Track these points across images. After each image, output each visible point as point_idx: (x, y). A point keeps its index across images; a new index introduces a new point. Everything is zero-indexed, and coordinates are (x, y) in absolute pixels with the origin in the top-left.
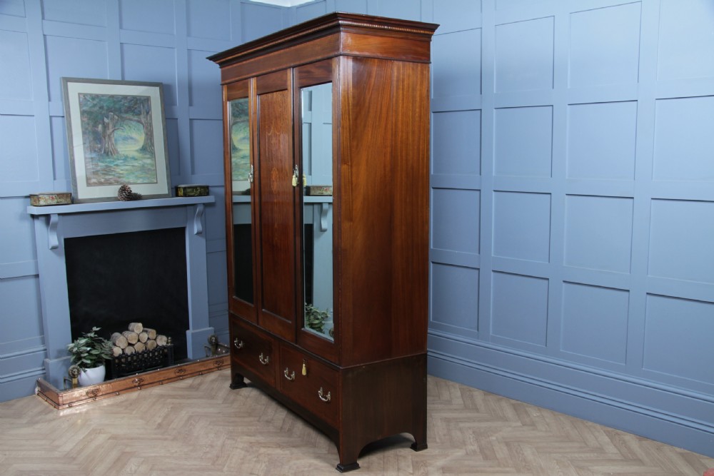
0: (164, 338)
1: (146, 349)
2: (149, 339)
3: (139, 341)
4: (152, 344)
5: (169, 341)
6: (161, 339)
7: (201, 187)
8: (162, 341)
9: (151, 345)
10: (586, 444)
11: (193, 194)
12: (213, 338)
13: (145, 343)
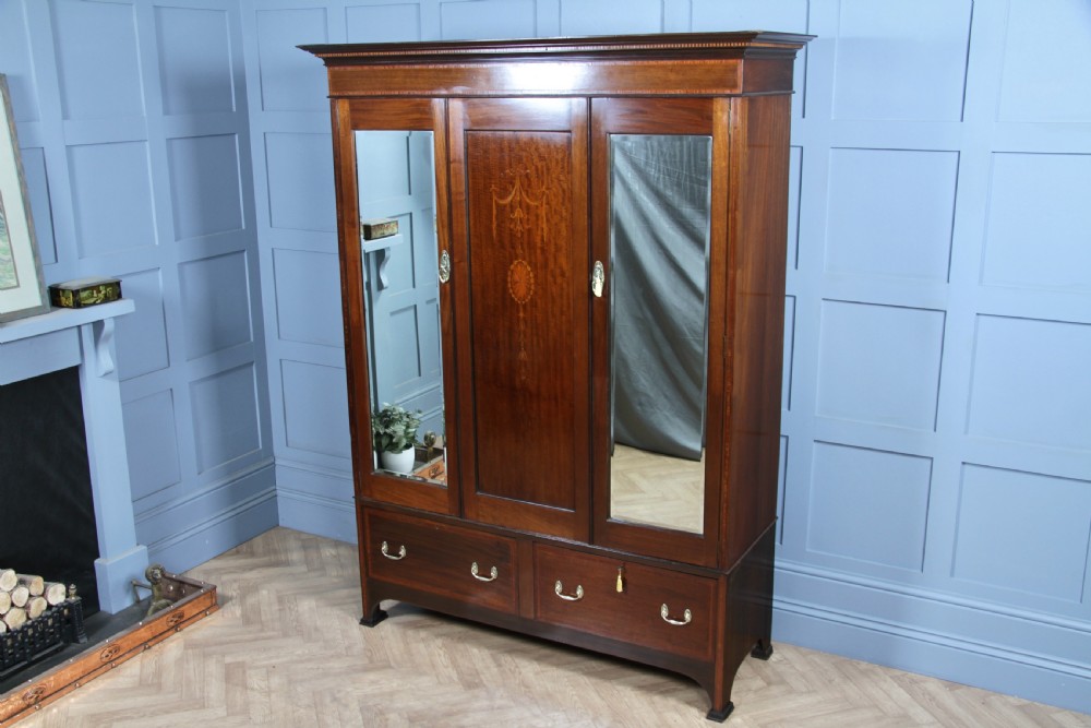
0: (61, 588)
1: (28, 618)
2: (30, 596)
3: (13, 605)
4: (39, 605)
5: (72, 592)
6: (55, 592)
7: (107, 285)
8: (58, 594)
9: (38, 608)
10: (881, 710)
11: (92, 301)
12: (158, 572)
13: (26, 607)
